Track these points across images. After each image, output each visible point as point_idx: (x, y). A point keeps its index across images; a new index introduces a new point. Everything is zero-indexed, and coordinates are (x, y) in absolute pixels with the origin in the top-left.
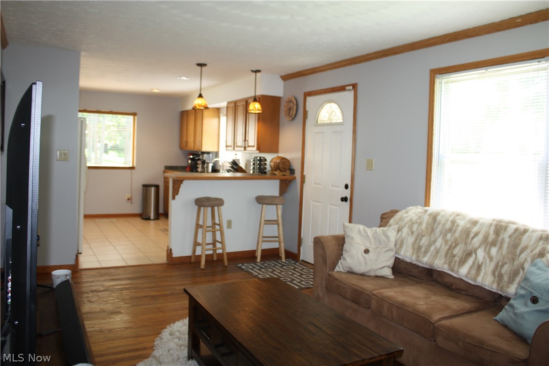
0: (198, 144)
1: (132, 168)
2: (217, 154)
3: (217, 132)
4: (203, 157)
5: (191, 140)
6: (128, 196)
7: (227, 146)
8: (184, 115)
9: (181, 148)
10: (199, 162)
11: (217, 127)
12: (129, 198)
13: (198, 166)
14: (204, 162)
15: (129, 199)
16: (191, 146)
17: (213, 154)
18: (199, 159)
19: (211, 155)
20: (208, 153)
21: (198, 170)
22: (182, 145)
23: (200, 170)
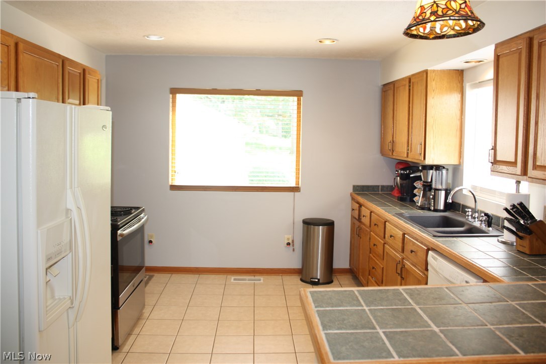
0: (417, 148)
1: (295, 189)
2: (457, 170)
3: (458, 123)
4: (426, 176)
5: (401, 139)
6: (288, 239)
7: (495, 162)
8: (389, 90)
9: (383, 152)
10: (418, 184)
11: (459, 113)
12: (290, 241)
13: (415, 191)
14: (428, 187)
15: (288, 244)
16: (401, 153)
17: (447, 170)
18: (419, 178)
19: (444, 171)
20: (438, 168)
21: (415, 199)
22: (386, 148)
23: (419, 200)
